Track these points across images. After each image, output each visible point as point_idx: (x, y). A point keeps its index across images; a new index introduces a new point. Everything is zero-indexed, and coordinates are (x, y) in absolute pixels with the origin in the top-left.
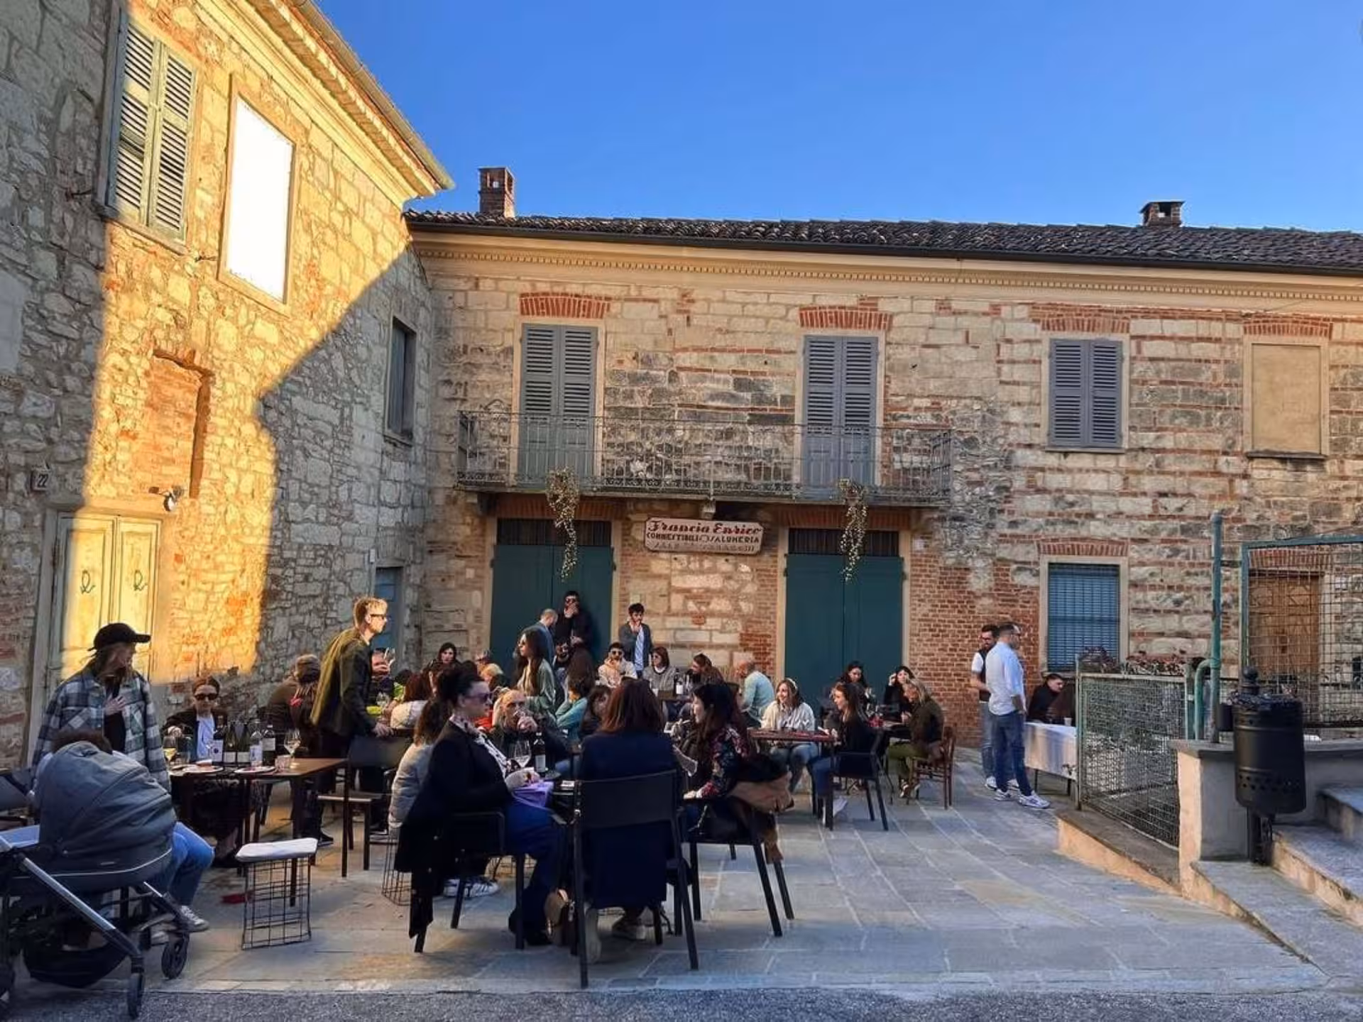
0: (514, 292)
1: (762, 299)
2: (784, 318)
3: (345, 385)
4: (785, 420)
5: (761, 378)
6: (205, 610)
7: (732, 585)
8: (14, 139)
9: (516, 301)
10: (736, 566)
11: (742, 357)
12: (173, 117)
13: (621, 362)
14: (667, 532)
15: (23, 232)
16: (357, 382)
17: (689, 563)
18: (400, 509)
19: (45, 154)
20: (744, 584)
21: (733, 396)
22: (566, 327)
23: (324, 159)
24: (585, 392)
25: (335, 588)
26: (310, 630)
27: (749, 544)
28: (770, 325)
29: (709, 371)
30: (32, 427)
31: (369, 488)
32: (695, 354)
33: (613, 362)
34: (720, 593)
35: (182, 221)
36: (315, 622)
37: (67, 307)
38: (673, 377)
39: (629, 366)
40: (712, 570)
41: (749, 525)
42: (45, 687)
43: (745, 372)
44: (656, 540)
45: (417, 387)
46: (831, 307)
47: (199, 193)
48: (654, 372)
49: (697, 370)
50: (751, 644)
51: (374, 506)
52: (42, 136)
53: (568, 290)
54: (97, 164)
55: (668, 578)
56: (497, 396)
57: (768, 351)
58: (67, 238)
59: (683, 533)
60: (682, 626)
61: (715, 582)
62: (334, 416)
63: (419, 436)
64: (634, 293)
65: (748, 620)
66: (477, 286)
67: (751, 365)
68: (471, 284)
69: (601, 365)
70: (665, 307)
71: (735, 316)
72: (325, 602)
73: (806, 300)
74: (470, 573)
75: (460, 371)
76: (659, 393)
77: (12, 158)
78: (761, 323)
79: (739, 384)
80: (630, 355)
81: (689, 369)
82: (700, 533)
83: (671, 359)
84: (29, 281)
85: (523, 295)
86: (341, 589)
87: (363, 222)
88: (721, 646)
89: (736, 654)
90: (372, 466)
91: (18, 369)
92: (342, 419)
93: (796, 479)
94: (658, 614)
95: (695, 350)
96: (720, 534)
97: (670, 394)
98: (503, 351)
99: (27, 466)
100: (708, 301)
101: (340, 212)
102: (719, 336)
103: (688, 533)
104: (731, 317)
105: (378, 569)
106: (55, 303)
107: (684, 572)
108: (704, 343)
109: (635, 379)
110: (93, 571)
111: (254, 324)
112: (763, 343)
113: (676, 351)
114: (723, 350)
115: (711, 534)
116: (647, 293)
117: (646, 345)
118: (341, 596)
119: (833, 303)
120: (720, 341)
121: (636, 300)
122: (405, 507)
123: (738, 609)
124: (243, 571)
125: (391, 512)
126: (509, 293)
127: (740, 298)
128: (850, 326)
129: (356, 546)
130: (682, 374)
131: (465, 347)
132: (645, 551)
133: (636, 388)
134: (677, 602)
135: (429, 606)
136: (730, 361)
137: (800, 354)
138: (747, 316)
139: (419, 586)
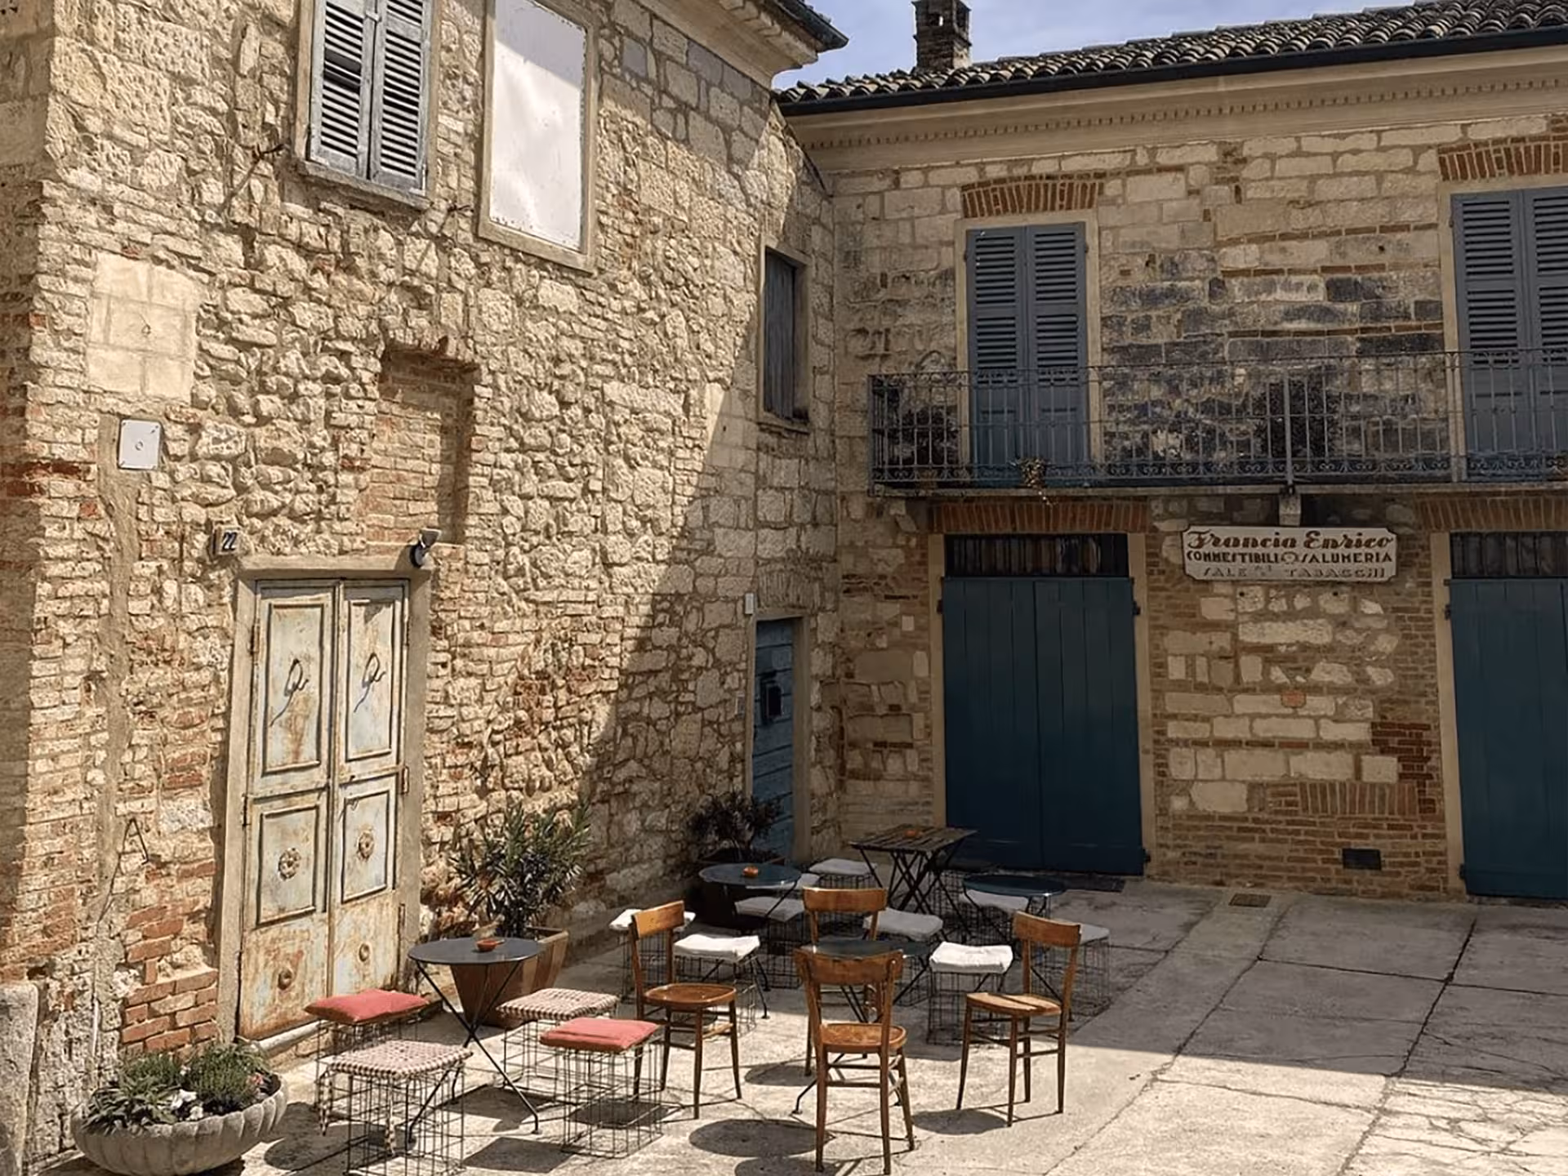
0: (950, 187)
1: (1368, 142)
2: (1411, 171)
3: (690, 357)
4: (1426, 343)
5: (1375, 275)
6: (481, 700)
7: (1350, 638)
8: (180, 95)
9: (955, 197)
10: (1355, 603)
11: (1338, 245)
12: (401, 26)
13: (1125, 273)
14: (1224, 549)
15: (194, 213)
16: (709, 347)
17: (1268, 600)
18: (793, 531)
19: (222, 107)
20: (1372, 635)
21: (1327, 311)
22: (1031, 227)
23: (637, 40)
24: (1072, 327)
25: (690, 658)
26: (650, 722)
27: (1374, 565)
28: (1387, 185)
29: (1279, 272)
30: (214, 469)
31: (737, 503)
32: (1254, 247)
33: (1115, 274)
34: (1328, 652)
35: (419, 165)
36: (658, 709)
37: (259, 303)
38: (1217, 287)
39: (1140, 279)
40: (1313, 613)
41: (1368, 533)
42: (245, 825)
43: (1347, 269)
44: (1205, 565)
45: (812, 344)
46: (1496, 142)
47: (443, 120)
48: (1181, 284)
49: (1258, 273)
50: (1394, 742)
51: (747, 529)
52: (217, 84)
53: (1035, 170)
54: (292, 106)
55: (1231, 627)
56: (933, 346)
57: (1383, 229)
58: (255, 213)
59: (1250, 550)
60: (1263, 710)
61: (1318, 634)
62: (675, 404)
63: (820, 417)
64: (1142, 159)
65: (1386, 701)
66: (896, 184)
67: (1357, 255)
68: (888, 182)
69: (1095, 281)
70: (1197, 175)
71: (1320, 176)
72: (675, 679)
73: (1450, 134)
74: (908, 624)
75: (876, 314)
76: (1196, 317)
77: (176, 120)
78: (1369, 183)
79: (1337, 290)
80: (1141, 261)
81: (1245, 272)
82: (1281, 550)
83: (1213, 260)
84: (206, 278)
85: (964, 188)
86: (700, 658)
87: (708, 118)
88: (1337, 746)
89: (1366, 759)
90: (741, 470)
91: (192, 395)
92: (686, 407)
93: (1457, 446)
94: (1220, 690)
95: (1250, 241)
96: (1317, 550)
97: (1215, 318)
98: (939, 277)
99: (209, 522)
100: (1272, 158)
101: (670, 110)
102: (1295, 212)
103: (1259, 550)
104: (1313, 179)
105: (759, 623)
106: (241, 300)
107: (1260, 616)
108: (1267, 226)
109: (1151, 298)
110: (309, 659)
111: (537, 288)
112: (1375, 215)
113: (1219, 245)
114: (1303, 236)
115: (1300, 549)
116: (1163, 159)
117: (1168, 239)
118: (700, 668)
119: (1500, 135)
120: (1299, 220)
121: (1147, 171)
122: (802, 526)
123: (1362, 679)
124: (538, 642)
125: (779, 535)
126: (945, 188)
127: (1329, 145)
128: (1537, 170)
129: (720, 592)
130: (1235, 283)
131: (884, 276)
132: (1187, 583)
133: (1154, 314)
134: (1251, 669)
135: (850, 675)
136: (1318, 252)
137: (1444, 226)
138: (1342, 174)
139: (833, 645)
